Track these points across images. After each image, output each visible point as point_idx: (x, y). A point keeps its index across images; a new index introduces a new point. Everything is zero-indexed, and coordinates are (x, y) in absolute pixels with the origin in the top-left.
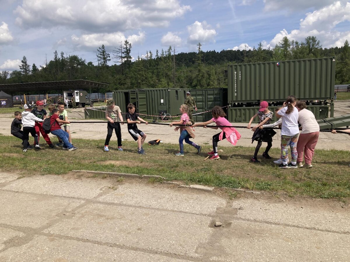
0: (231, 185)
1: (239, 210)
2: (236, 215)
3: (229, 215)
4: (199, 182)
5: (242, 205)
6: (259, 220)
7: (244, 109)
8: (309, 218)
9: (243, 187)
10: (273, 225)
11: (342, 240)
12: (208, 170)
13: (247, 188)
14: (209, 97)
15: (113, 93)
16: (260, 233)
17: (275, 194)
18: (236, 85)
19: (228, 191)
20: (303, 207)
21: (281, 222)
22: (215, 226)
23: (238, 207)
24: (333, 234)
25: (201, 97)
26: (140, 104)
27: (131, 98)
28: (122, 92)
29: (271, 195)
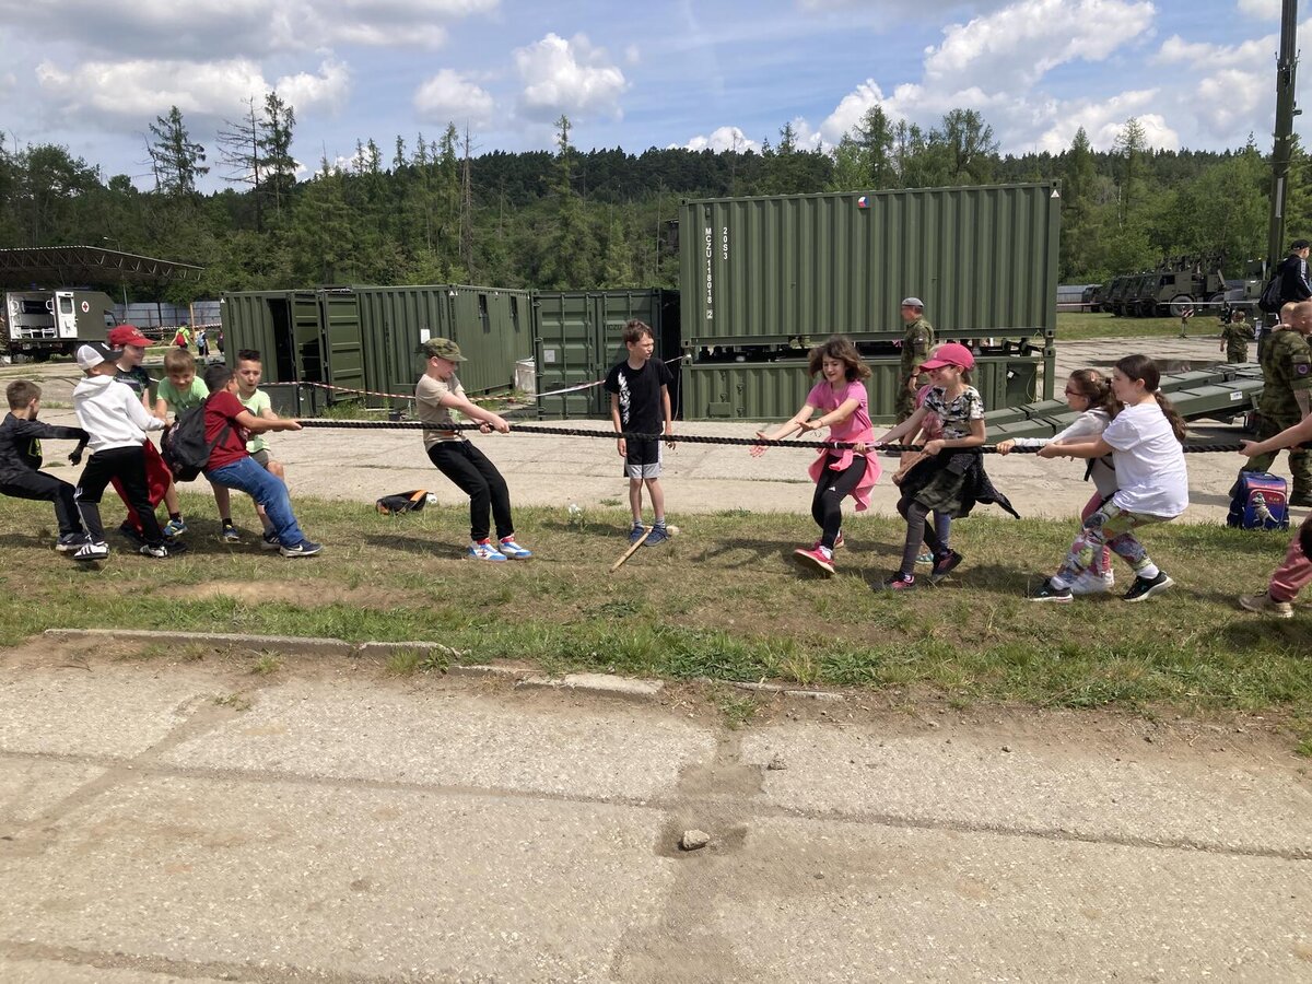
0: (727, 670)
1: (768, 772)
2: (760, 795)
3: (731, 797)
4: (601, 662)
5: (777, 748)
6: (853, 809)
7: (741, 372)
8: (1038, 791)
9: (772, 676)
10: (909, 830)
11: (1173, 874)
12: (632, 610)
13: (790, 679)
14: (609, 323)
15: (223, 301)
16: (866, 866)
17: (900, 699)
18: (709, 277)
19: (720, 694)
20: (1009, 748)
21: (940, 816)
22: (681, 847)
23: (763, 759)
24: (1134, 850)
25: (581, 323)
26: (333, 345)
27: (299, 325)
28: (259, 298)
29: (884, 706)
